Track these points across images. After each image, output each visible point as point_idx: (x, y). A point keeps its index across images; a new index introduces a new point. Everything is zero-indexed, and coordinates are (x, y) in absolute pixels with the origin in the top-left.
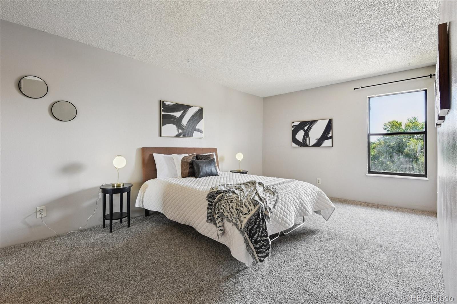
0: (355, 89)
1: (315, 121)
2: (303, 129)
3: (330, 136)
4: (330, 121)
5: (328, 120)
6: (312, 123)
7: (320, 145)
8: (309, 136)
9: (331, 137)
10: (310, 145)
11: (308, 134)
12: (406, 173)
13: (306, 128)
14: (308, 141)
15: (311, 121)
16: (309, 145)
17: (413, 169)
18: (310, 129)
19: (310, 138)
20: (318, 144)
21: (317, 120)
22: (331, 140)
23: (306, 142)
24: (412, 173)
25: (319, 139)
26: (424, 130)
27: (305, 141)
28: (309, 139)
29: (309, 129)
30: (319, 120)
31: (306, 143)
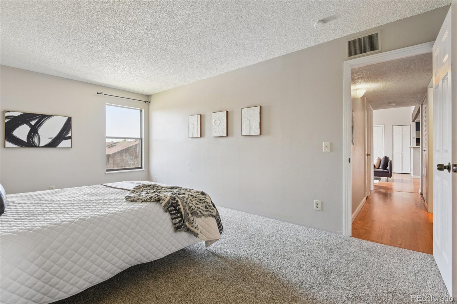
0: (98, 93)
1: (49, 116)
2: (29, 124)
3: (70, 136)
4: (69, 120)
5: (67, 118)
6: (43, 118)
7: (57, 146)
8: (39, 134)
9: (70, 138)
10: (40, 146)
11: (38, 131)
12: (130, 167)
13: (33, 123)
14: (36, 140)
15: (43, 115)
16: (39, 144)
17: (135, 164)
18: (41, 125)
19: (40, 136)
20: (54, 144)
21: (51, 116)
22: (70, 140)
23: (33, 142)
24: (134, 167)
25: (55, 138)
26: (139, 137)
27: (32, 139)
28: (39, 138)
29: (39, 124)
30: (55, 116)
31: (34, 144)
